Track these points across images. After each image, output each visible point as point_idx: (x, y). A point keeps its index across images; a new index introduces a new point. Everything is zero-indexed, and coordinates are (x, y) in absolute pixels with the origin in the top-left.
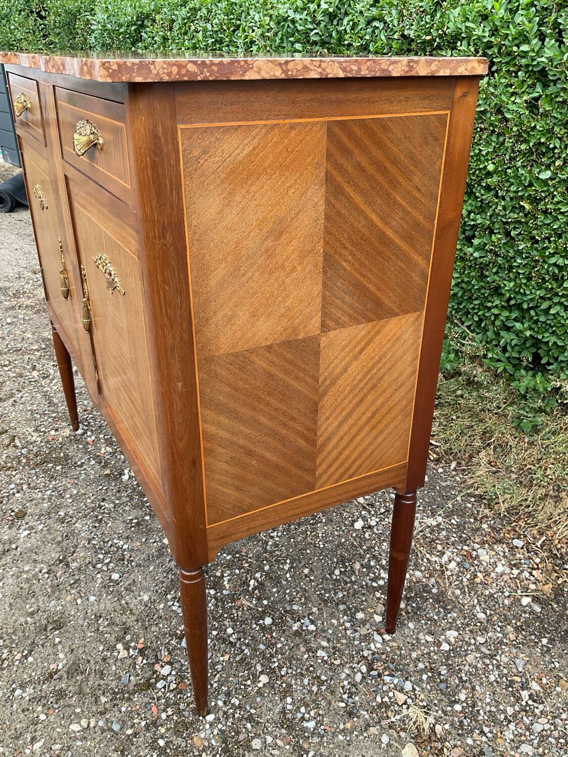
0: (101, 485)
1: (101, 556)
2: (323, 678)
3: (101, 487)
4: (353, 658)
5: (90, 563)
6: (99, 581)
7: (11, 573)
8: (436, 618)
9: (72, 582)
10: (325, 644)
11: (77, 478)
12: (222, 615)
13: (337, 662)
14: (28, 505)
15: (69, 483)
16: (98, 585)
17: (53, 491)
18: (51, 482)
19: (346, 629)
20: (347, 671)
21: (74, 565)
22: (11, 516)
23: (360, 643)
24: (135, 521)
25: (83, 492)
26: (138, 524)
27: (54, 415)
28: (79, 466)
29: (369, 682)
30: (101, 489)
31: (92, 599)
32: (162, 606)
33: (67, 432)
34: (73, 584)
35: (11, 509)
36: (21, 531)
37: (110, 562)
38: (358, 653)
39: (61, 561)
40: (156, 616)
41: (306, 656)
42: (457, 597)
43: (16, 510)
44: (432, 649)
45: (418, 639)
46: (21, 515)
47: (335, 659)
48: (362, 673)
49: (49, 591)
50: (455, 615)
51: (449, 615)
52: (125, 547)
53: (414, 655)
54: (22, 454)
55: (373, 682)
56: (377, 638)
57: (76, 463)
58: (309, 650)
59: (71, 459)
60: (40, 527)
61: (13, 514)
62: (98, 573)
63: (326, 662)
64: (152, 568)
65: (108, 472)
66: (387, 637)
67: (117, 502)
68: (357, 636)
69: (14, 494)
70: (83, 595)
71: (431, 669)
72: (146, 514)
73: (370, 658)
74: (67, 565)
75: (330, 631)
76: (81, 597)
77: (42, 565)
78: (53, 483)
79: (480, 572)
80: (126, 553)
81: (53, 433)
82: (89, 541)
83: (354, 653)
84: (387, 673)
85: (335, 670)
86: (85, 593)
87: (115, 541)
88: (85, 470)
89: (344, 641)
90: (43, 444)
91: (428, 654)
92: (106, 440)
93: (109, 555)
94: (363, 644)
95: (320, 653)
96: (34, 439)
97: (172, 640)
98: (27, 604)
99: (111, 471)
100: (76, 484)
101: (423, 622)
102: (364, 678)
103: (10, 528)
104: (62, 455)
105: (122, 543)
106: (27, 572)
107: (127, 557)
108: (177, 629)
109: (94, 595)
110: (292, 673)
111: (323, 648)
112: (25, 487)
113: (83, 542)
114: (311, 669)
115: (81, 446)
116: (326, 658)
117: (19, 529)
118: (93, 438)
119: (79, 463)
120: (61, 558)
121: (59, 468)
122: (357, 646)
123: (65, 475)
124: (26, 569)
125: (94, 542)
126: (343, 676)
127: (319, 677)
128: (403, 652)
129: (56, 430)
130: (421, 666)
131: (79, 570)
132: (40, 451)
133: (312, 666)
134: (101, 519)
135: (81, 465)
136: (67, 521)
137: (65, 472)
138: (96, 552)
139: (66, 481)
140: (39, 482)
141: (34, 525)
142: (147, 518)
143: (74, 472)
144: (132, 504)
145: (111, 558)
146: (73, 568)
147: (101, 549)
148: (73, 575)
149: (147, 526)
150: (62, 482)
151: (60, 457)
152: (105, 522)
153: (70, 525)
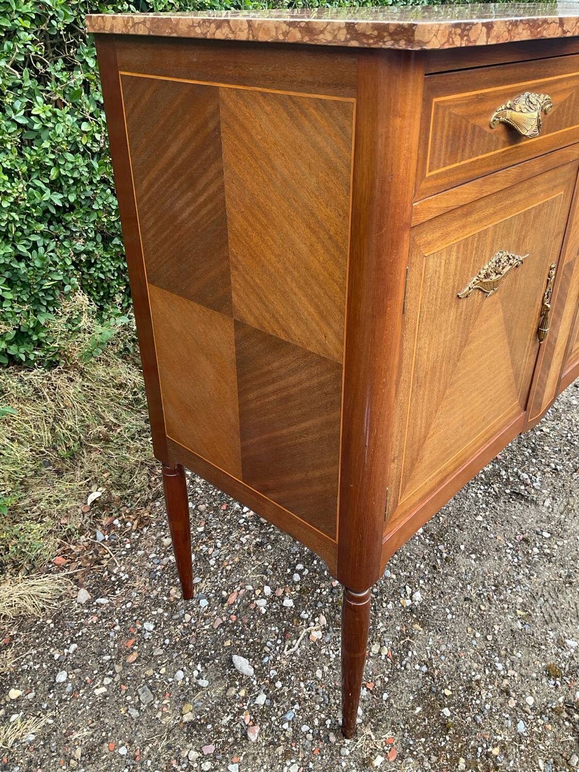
5: (551, 562)
16: (565, 542)
18: (478, 682)
21: (564, 572)
24: (473, 556)
25: (468, 631)
26: (475, 551)
35: (556, 690)
36: (572, 652)
37: (536, 547)
39: (571, 583)
61: (559, 681)
62: (553, 548)
65: (416, 627)
74: (569, 576)
80: (517, 541)
82: (528, 577)
87: (510, 558)
93: (530, 551)
104: (419, 709)
107: (522, 537)
113: (534, 581)
119: (424, 669)
125: (527, 571)
135: (428, 663)
136: (523, 613)
137: (449, 679)
138: (535, 565)
139: (465, 662)
140: (490, 695)
141: (553, 643)
142: (462, 547)
143: (443, 664)
144: (454, 570)
145: (532, 549)
146: (567, 570)
147: (529, 562)
148: (572, 565)
149: (472, 543)
150: (470, 668)
151: (424, 710)
152: (495, 580)
153: (524, 607)
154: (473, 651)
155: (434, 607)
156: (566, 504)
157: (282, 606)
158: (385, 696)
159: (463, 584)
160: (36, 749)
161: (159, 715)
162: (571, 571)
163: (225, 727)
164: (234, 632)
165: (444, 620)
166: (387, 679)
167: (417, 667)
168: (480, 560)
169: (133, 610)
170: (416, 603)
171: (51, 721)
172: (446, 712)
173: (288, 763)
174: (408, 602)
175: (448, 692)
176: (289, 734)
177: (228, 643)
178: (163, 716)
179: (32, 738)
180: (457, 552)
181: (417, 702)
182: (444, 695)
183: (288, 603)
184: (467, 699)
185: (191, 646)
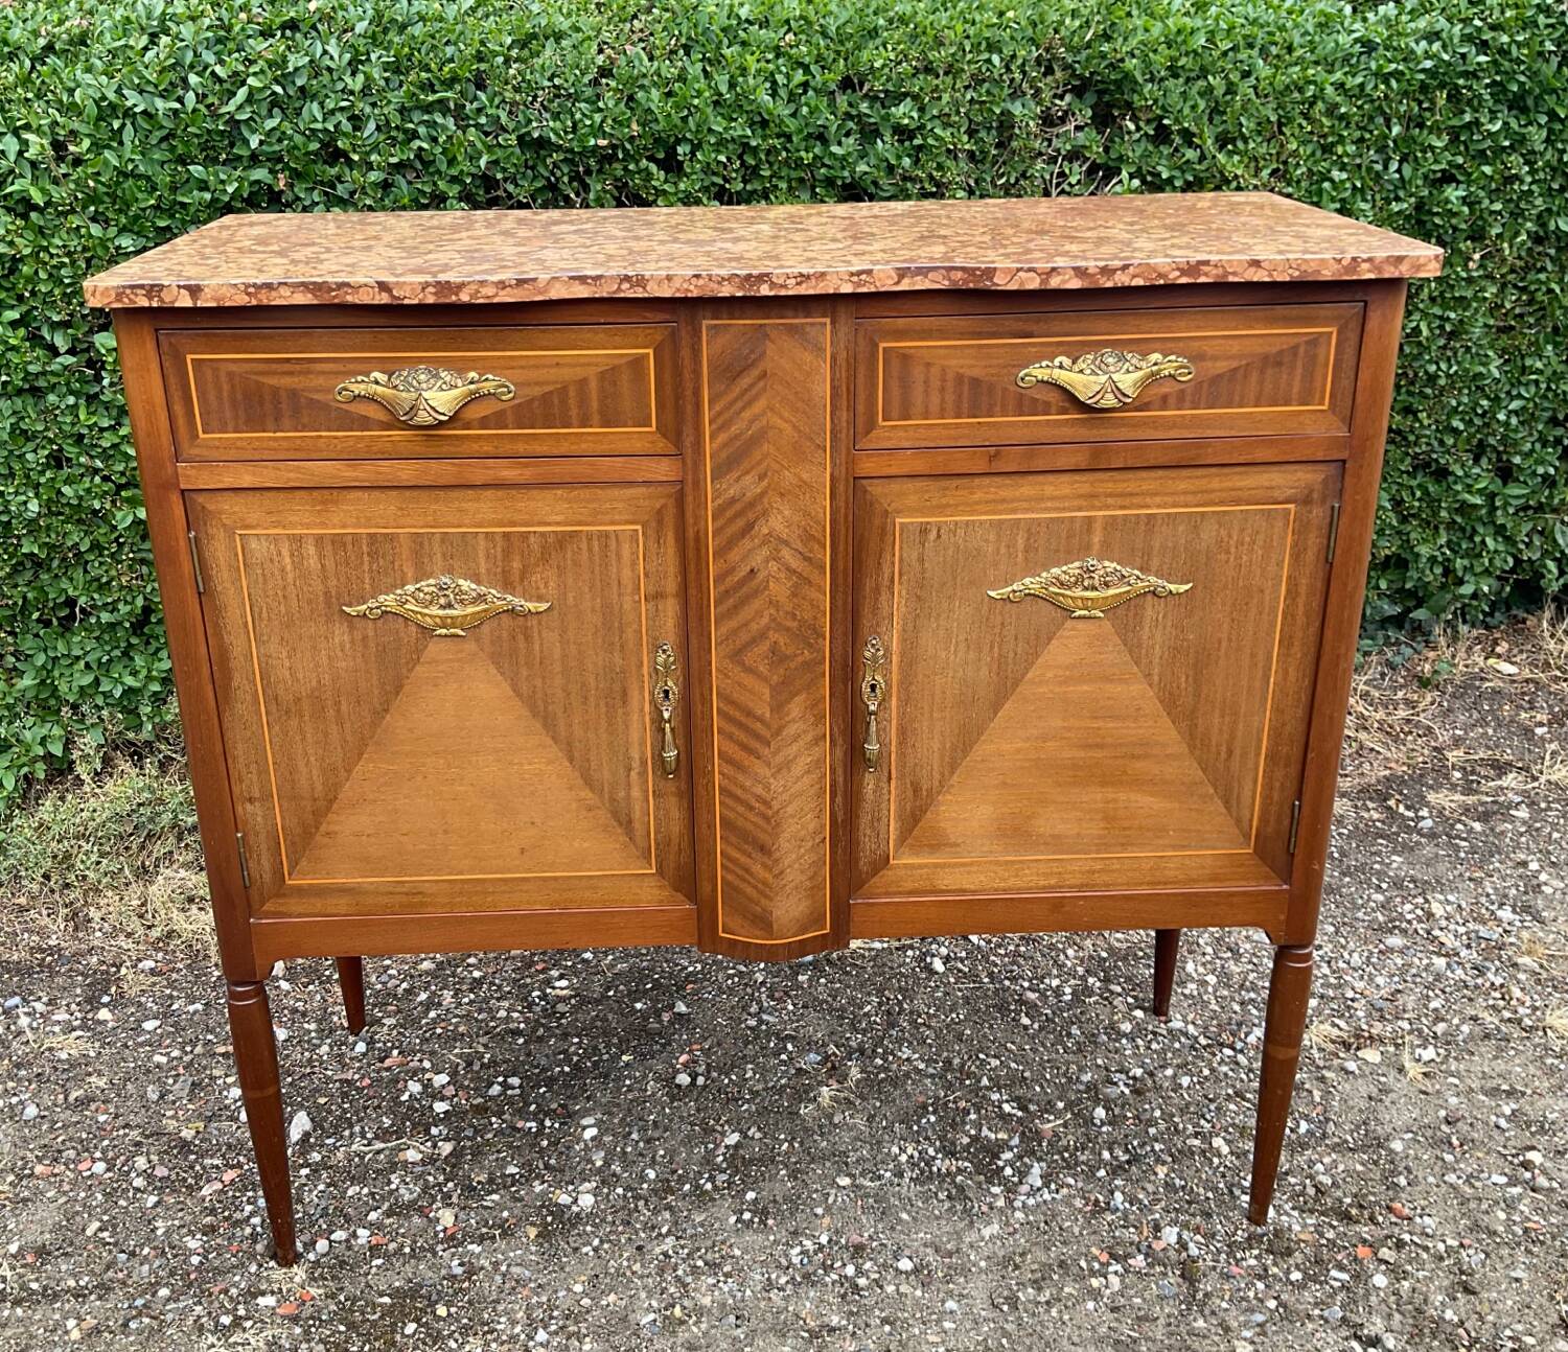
3: (586, 1249)
5: (843, 1297)
6: (905, 1289)
11: (520, 1282)
15: (527, 1297)
16: (919, 1293)
17: (545, 1328)
18: (492, 1330)
19: (1147, 1047)
20: (1225, 1068)
21: (835, 1320)
23: (1180, 1041)
24: (747, 1216)
26: (761, 1212)
28: (469, 1273)
29: (1250, 1054)
30: (595, 1250)
31: (952, 1305)
32: (1019, 1215)
34: (893, 1327)
37: (858, 1267)
38: (1196, 1049)
39: (815, 1336)
40: (1041, 1225)
41: (1185, 1096)
44: (1210, 990)
47: (1200, 1072)
48: (1235, 1056)
52: (824, 1239)
53: (1215, 1007)
56: (1175, 1025)
57: (451, 1277)
59: (421, 1285)
62: (881, 1287)
63: (1201, 1081)
64: (905, 1216)
65: (532, 1231)
67: (664, 1230)
70: (934, 1317)
72: (737, 1196)
73: (1210, 1042)
74: (832, 1329)
76: (939, 1321)
78: (502, 1326)
80: (842, 1241)
82: (772, 1286)
83: (1194, 1052)
86: (932, 1313)
87: (795, 1251)
88: (496, 1265)
92: (393, 1213)
93: (837, 1265)
99: (532, 1224)
100: (540, 1286)
109: (943, 1302)
118: (363, 1233)
119: (456, 1272)
123: (482, 1304)
125: (783, 1280)
134: (706, 1261)
135: (471, 1271)
136: (679, 1314)
137: (470, 1302)
138: (812, 1283)
139: (513, 1302)
142: (751, 1195)
143: (489, 1286)
144: (690, 1210)
145: (844, 1264)
147: (806, 1276)
148: (867, 1325)
149: (775, 1201)
150: (513, 1311)
151: (392, 1306)
153: (700, 1311)
154: (544, 1299)
155: (589, 1228)
157: (431, 1107)
158: (379, 1262)
159: (669, 1230)
160: (56, 1069)
161: (170, 1113)
162: (851, 1326)
163: (204, 1168)
164: (345, 1095)
165: (576, 1250)
166: (407, 1250)
167: (456, 1262)
168: (748, 1226)
169: (295, 1011)
170: (575, 1209)
171: (92, 1054)
172: (411, 1328)
173: (198, 1236)
174: (564, 1199)
175: (442, 1311)
176: (238, 1215)
177: (322, 1101)
178: (172, 1118)
179: (64, 1056)
180: (733, 1196)
181: (395, 1293)
182: (434, 1312)
183: (440, 1107)
184: (450, 1336)
185: (289, 1079)
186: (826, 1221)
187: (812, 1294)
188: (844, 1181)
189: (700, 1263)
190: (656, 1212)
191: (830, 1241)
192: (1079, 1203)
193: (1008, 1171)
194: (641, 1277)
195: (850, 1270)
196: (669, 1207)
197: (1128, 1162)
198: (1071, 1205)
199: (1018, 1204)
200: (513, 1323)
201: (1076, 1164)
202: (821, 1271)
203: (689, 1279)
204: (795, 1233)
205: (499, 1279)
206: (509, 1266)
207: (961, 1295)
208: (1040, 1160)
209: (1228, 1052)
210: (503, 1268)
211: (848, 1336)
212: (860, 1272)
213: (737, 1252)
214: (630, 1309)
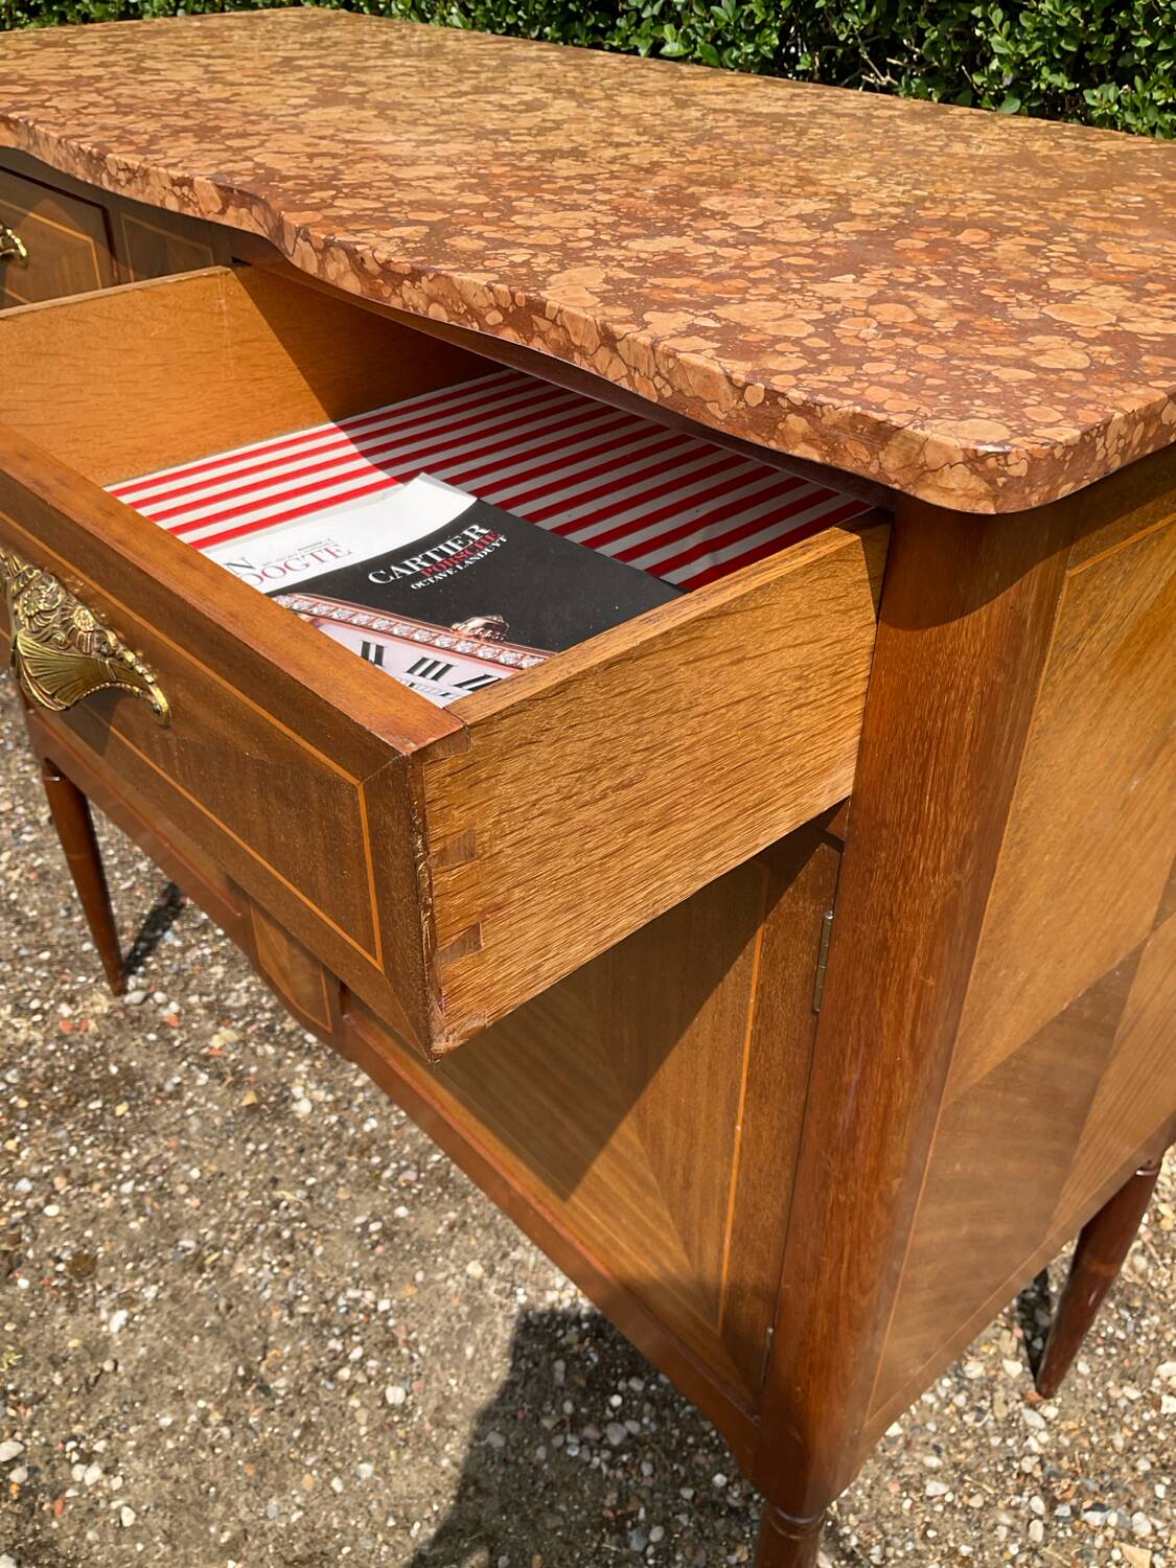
0: (248, 1140)
1: (335, 1345)
2: (965, 1550)
3: (251, 1147)
4: (1004, 1482)
5: (316, 1370)
6: (362, 1416)
7: (132, 1443)
8: (1121, 1335)
9: (296, 1434)
10: (933, 1462)
11: (182, 1133)
12: (682, 1442)
13: (977, 1502)
14: (89, 1233)
15: (168, 1149)
16: (363, 1431)
17: (138, 1183)
18: (118, 1154)
19: (960, 1412)
20: (1006, 1519)
21: (280, 1384)
22: (58, 1274)
23: (1004, 1441)
24: (375, 1227)
25: (214, 1168)
26: (387, 1234)
27: (45, 955)
28: (171, 1096)
29: (1061, 1534)
30: (255, 1153)
31: (366, 1470)
32: (541, 1453)
33: (102, 1003)
34: (300, 1438)
35: (50, 1255)
36: (104, 1315)
37: (365, 1357)
38: (1008, 1467)
39: (245, 1381)
40: (541, 1483)
41: (907, 1504)
42: (1143, 1275)
43: (66, 1256)
44: (1146, 1416)
45: (1107, 1397)
46: (84, 1266)
47: (971, 1495)
48: (1040, 1518)
49: (250, 1472)
50: (1156, 1319)
51: (1144, 1323)
52: (384, 1305)
53: (1119, 1441)
54: (9, 1085)
55: (1069, 1533)
56: (1032, 1419)
57: (160, 1089)
58: (906, 1486)
59: (143, 1078)
60: (150, 1292)
61: (61, 1267)
62: (350, 1393)
63: (951, 1506)
64: (469, 1351)
65: (250, 1098)
66: (1051, 1412)
67: (311, 1181)
68: (991, 1425)
69: (39, 1210)
70: (339, 1465)
71: (1164, 1467)
72: (394, 1203)
73: (1038, 1473)
74: (264, 1389)
75: (932, 1427)
76: (337, 1471)
77: (201, 1404)
78: (126, 1156)
79: (1164, 1201)
80: (391, 1322)
81: (65, 1010)
82: (290, 1306)
83: (1000, 1468)
84: (1087, 1504)
85: (979, 1521)
86: (343, 1460)
87: (352, 1293)
88: (191, 1104)
89: (969, 1444)
90: (51, 1047)
91: (1144, 1430)
92: (209, 1007)
93: (356, 1339)
94: (1010, 1442)
95: (934, 1488)
96: (22, 1036)
97: (603, 1539)
98: (208, 1522)
99: (258, 1094)
100: (187, 1148)
101: (1100, 1351)
102: (1046, 1527)
103: (72, 1311)
104: (114, 1070)
105: (370, 1296)
106: (172, 1431)
107: (402, 1337)
108: (603, 1506)
109: (367, 1459)
110: (895, 1556)
111: (935, 1472)
112: (60, 1183)
113: (276, 1314)
114: (931, 1534)
115: (152, 1037)
116: (949, 1498)
117: (94, 1310)
118: (174, 1007)
119: (169, 1087)
120: (241, 1372)
121: (121, 1109)
122: (998, 1448)
123: (145, 1126)
124: (166, 1421)
125: (304, 1309)
126: (1002, 1532)
127: (955, 1552)
128: (1095, 1439)
129: (71, 1001)
130: (1144, 1466)
131: (299, 1393)
132: (52, 1068)
133: (929, 1525)
134: (292, 1237)
135: (177, 1093)
136: (209, 1261)
137: (143, 1118)
138: (318, 1336)
139: (158, 1144)
140: (89, 1161)
141: (132, 1290)
142: (402, 1211)
143: (167, 1115)
144: (348, 1181)
145: (362, 1343)
146: (282, 1393)
147: (326, 1323)
148: (292, 1414)
149: (409, 1234)
150: (148, 1151)
151: (113, 1077)
152: (305, 1245)
153: (223, 1272)
154: (172, 1161)
155: (277, 1131)
156: (484, 1485)
159: (312, 1185)
162: (279, 1402)
167: (178, 1080)
168: (361, 1237)
170: (292, 1106)
172: (95, 1105)
174: (298, 1092)
180: (392, 1200)
181: (126, 1071)
186: (410, 1291)
187: (303, 1343)
188: (475, 1269)
189: (286, 1234)
190: (329, 1160)
191: (385, 1312)
192: (611, 1498)
193: (616, 1401)
194: (235, 1205)
195: (356, 1354)
196: (342, 1165)
197: (732, 1510)
198: (600, 1493)
199: (558, 1441)
200: (135, 1159)
201: (683, 1461)
202: (336, 1331)
203: (258, 1240)
204: (377, 1278)
205: (178, 1115)
206: (196, 1113)
207: (385, 1470)
208: (660, 1420)
209: (1038, 1505)
210: (190, 1112)
211: (264, 1406)
212: (361, 1364)
213: (319, 1251)
214: (192, 1223)
